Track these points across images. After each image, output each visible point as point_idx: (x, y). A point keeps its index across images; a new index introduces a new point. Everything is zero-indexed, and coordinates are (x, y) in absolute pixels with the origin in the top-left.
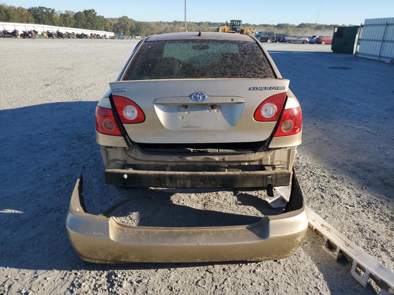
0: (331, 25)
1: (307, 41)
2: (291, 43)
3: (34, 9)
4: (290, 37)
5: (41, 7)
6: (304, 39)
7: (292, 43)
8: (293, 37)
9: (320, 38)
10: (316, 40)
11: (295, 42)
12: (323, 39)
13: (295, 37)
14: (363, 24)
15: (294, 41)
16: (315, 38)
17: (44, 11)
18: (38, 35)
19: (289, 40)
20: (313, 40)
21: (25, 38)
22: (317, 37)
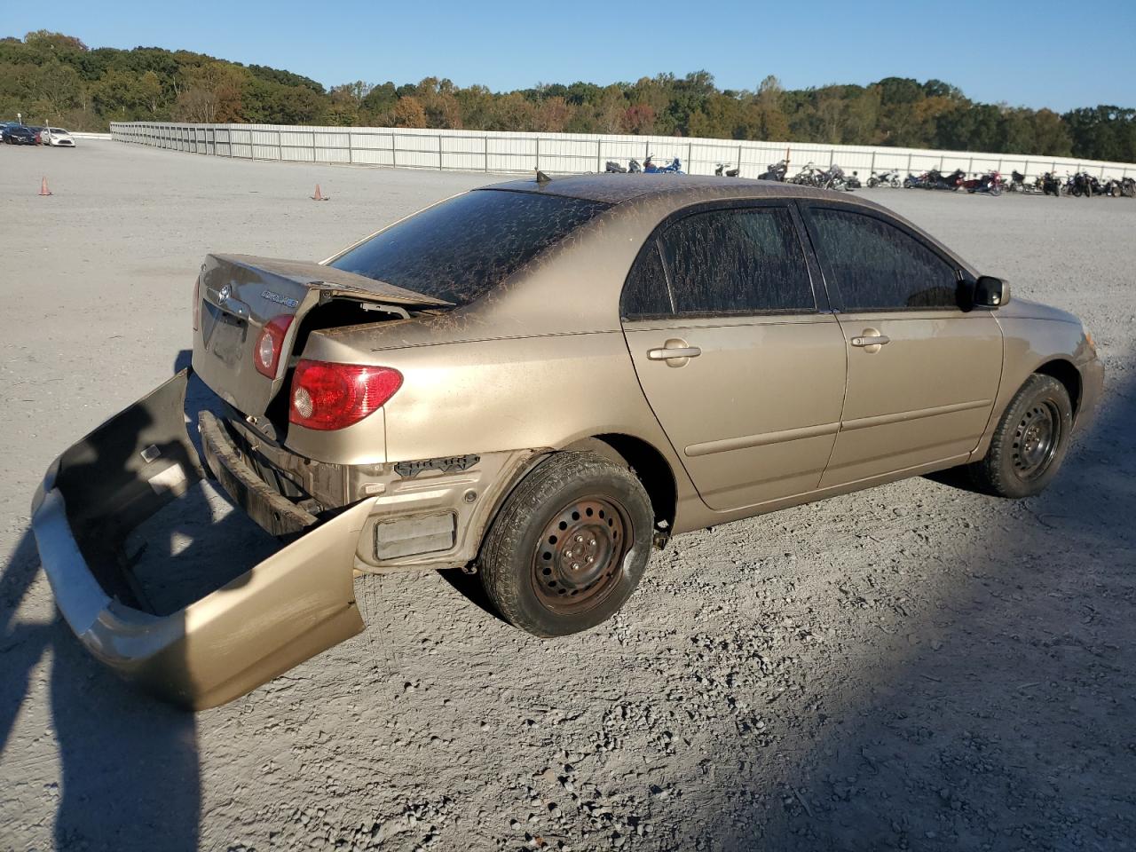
3: (1082, 113)
5: (1107, 107)
17: (1112, 117)
18: (1023, 185)
21: (973, 192)
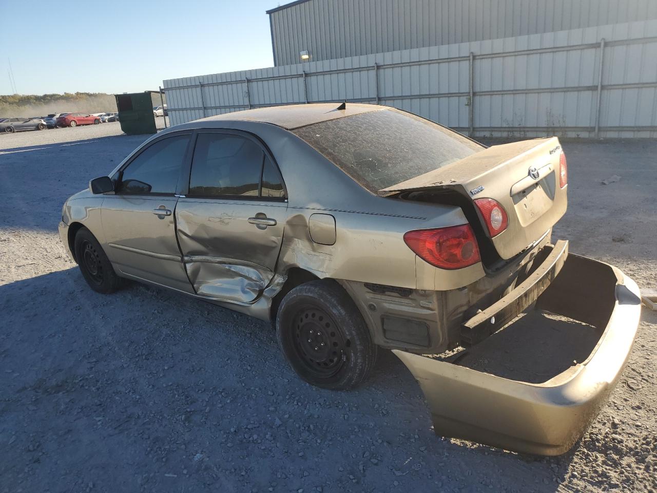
0: (45, 96)
1: (42, 125)
2: (14, 132)
4: (8, 122)
6: (36, 121)
7: (17, 132)
8: (13, 120)
9: (66, 117)
10: (58, 122)
11: (21, 129)
12: (70, 118)
13: (17, 120)
14: (162, 87)
15: (17, 127)
16: (55, 118)
19: (9, 127)
20: (51, 121)
22: (58, 116)
